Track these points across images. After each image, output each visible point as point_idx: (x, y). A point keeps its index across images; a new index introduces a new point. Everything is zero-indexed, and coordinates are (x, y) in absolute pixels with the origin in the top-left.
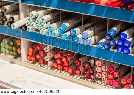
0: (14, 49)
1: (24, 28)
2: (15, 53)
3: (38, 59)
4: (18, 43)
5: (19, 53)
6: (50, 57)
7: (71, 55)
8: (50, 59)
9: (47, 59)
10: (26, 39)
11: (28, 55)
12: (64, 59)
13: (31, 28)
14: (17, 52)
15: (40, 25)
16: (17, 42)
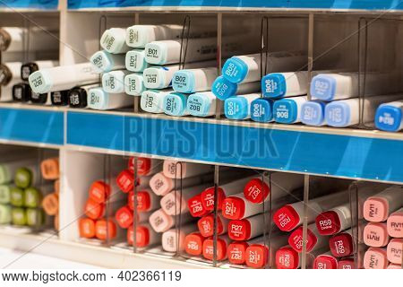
0: (31, 199)
1: (75, 99)
2: (32, 217)
3: (124, 227)
4: (47, 172)
5: (50, 212)
6: (172, 211)
7: (258, 191)
8: (172, 223)
9: (160, 221)
10: (81, 148)
11: (84, 217)
12: (229, 210)
13: (105, 93)
14: (40, 210)
15: (140, 79)
16: (46, 166)
